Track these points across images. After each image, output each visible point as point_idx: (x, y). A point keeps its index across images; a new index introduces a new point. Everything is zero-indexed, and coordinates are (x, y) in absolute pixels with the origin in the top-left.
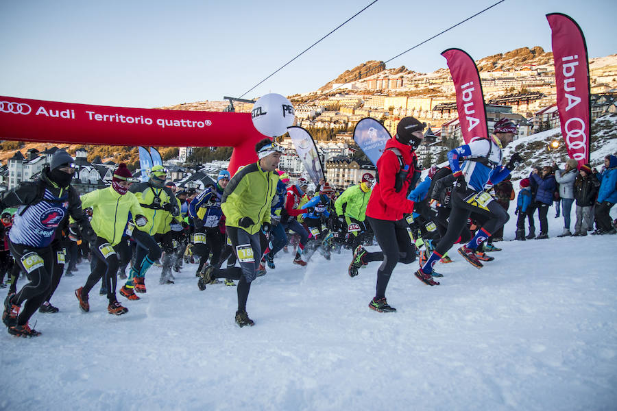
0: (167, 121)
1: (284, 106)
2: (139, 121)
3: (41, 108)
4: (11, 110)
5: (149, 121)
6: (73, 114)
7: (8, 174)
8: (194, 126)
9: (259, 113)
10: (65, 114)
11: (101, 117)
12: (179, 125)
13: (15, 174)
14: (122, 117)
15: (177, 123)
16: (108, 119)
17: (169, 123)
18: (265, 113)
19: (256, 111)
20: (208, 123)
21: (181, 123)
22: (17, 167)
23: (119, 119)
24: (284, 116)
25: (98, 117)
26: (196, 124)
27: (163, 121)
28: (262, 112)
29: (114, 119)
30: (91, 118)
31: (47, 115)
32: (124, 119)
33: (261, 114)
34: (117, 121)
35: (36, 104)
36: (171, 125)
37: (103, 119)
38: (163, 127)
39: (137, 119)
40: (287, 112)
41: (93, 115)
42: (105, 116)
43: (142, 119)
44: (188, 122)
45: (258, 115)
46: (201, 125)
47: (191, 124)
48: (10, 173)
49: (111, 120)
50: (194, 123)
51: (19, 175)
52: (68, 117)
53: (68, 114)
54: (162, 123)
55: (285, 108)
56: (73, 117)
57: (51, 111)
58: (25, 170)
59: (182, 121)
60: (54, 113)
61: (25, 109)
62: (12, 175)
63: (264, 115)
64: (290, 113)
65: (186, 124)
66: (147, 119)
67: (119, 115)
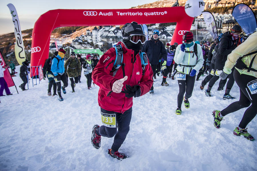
0: (148, 13)
1: (200, 2)
2: (137, 14)
3: (101, 12)
4: (90, 15)
5: (141, 14)
6: (112, 14)
7: (92, 36)
8: (159, 14)
9: (188, 6)
10: (109, 14)
11: (122, 13)
12: (153, 15)
13: (95, 35)
14: (130, 13)
15: (152, 14)
16: (125, 14)
17: (149, 14)
18: (191, 7)
19: (187, 6)
20: (166, 12)
22: (95, 33)
23: (129, 14)
24: (200, 7)
25: (121, 14)
26: (160, 14)
27: (146, 13)
28: (190, 6)
29: (127, 14)
30: (118, 15)
31: (103, 15)
32: (131, 14)
33: (189, 7)
34: (129, 15)
35: (98, 11)
36: (150, 15)
37: (123, 15)
38: (147, 16)
39: (136, 13)
40: (201, 5)
41: (119, 13)
42: (124, 13)
43: (138, 13)
44: (157, 13)
45: (187, 8)
46: (162, 14)
47: (158, 14)
48: (93, 35)
49: (126, 15)
50: (160, 13)
51: (96, 36)
52: (110, 15)
53: (110, 14)
54: (146, 14)
55: (200, 3)
56: (112, 15)
57: (104, 13)
58: (98, 34)
59: (155, 13)
60: (105, 14)
61: (95, 14)
62: (94, 36)
63: (190, 8)
64: (202, 5)
65: (156, 14)
66: (140, 13)
67: (129, 13)
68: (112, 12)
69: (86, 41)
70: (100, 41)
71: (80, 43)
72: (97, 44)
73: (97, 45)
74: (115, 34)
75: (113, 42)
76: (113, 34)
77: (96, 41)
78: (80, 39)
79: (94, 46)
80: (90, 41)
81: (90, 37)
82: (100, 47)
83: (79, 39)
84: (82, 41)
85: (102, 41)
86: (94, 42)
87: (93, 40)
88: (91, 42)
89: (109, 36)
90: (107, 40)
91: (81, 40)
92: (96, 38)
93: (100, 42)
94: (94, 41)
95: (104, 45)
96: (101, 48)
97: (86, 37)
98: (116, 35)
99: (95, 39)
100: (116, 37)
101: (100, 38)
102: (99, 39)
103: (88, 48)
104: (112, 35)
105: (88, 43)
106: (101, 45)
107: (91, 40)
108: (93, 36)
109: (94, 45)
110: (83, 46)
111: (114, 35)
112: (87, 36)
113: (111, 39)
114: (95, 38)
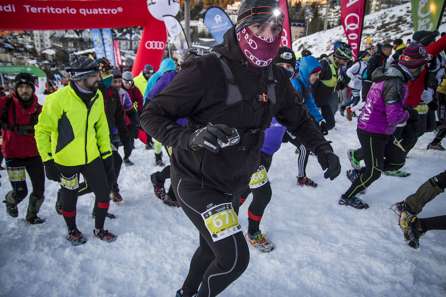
0: (87, 10)
2: (66, 11)
5: (73, 11)
6: (14, 8)
7: (33, 36)
8: (109, 13)
10: (8, 9)
11: (36, 9)
12: (97, 13)
14: (52, 9)
15: (95, 11)
16: (41, 10)
17: (89, 11)
18: (155, 3)
19: (149, 1)
20: (120, 9)
21: (98, 11)
23: (50, 10)
24: (169, 4)
25: (34, 10)
26: (110, 11)
27: (84, 10)
29: (46, 11)
30: (28, 11)
32: (54, 11)
33: (153, 3)
34: (49, 12)
36: (91, 13)
37: (37, 11)
38: (85, 14)
39: (64, 10)
40: (172, 1)
41: (30, 8)
42: (39, 9)
43: (68, 10)
44: (104, 10)
45: (150, 4)
46: (114, 11)
47: (107, 11)
48: (35, 35)
49: (44, 11)
50: (109, 10)
51: (41, 36)
52: (10, 10)
54: (83, 12)
56: (14, 11)
58: (45, 32)
59: (100, 10)
62: (37, 36)
63: (154, 5)
64: (174, 1)
65: (102, 11)
66: (71, 10)
67: (50, 7)
68: (13, 5)
69: (22, 46)
70: (50, 46)
71: (9, 50)
72: (44, 52)
73: (45, 54)
74: (78, 35)
75: (74, 49)
76: (73, 34)
77: (42, 46)
78: (9, 41)
79: (37, 56)
80: (29, 47)
81: (30, 38)
82: (50, 58)
83: (6, 42)
84: (14, 46)
85: (53, 47)
86: (38, 49)
87: (36, 43)
88: (32, 49)
89: (67, 38)
90: (63, 45)
91: (9, 43)
92: (42, 41)
93: (51, 48)
94: (38, 47)
95: (57, 55)
96: (52, 60)
97: (22, 37)
98: (80, 36)
99: (39, 43)
100: (81, 40)
101: (49, 40)
102: (48, 42)
103: (25, 60)
104: (72, 36)
105: (26, 50)
106: (53, 55)
107: (32, 44)
108: (35, 38)
109: (37, 53)
110: (15, 57)
111: (76, 36)
112: (24, 36)
113: (71, 44)
114: (39, 40)
